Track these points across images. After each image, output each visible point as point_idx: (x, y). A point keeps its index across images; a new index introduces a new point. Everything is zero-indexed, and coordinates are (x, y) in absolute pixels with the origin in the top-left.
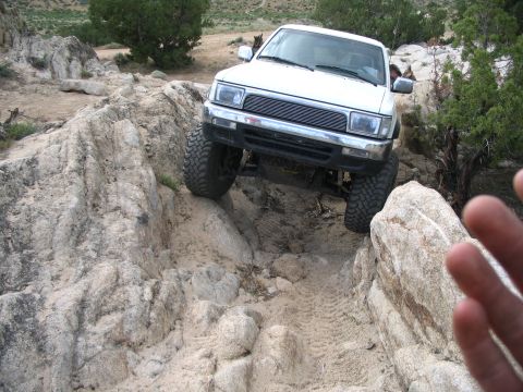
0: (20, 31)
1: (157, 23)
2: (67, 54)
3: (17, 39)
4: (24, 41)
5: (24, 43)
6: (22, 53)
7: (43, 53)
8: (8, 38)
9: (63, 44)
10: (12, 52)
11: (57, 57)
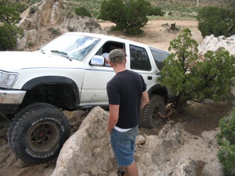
0: (67, 16)
1: (127, 15)
2: (84, 26)
3: (65, 19)
4: (68, 20)
5: (67, 21)
6: (66, 25)
7: (73, 25)
8: (62, 19)
9: (83, 22)
10: (62, 24)
11: (79, 27)
